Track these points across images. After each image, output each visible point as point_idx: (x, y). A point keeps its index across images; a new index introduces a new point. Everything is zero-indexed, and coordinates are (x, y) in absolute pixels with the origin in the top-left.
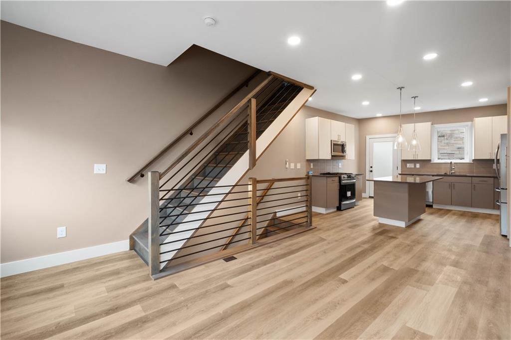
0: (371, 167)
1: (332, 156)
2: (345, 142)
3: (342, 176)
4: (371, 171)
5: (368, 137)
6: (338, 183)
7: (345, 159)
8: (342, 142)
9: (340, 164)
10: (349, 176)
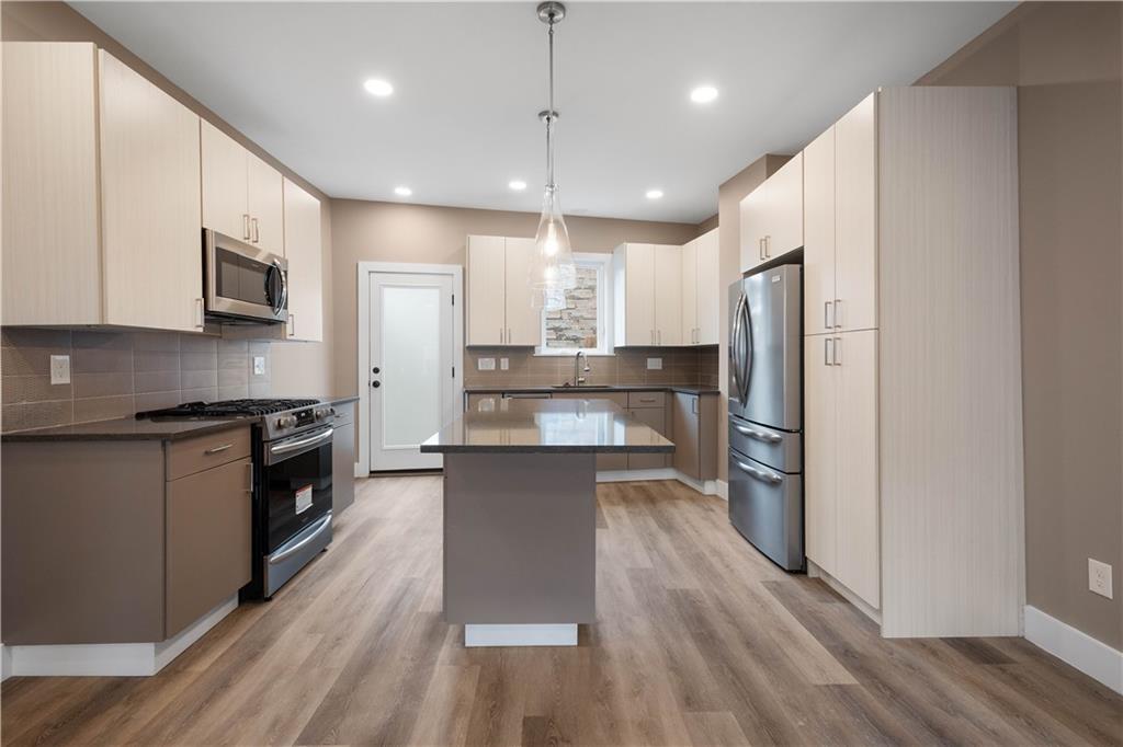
0: (376, 371)
1: (212, 317)
2: (286, 262)
3: (272, 419)
4: (376, 384)
5: (364, 267)
6: (248, 462)
7: (281, 337)
8: (271, 256)
9: (259, 360)
10: (306, 416)
